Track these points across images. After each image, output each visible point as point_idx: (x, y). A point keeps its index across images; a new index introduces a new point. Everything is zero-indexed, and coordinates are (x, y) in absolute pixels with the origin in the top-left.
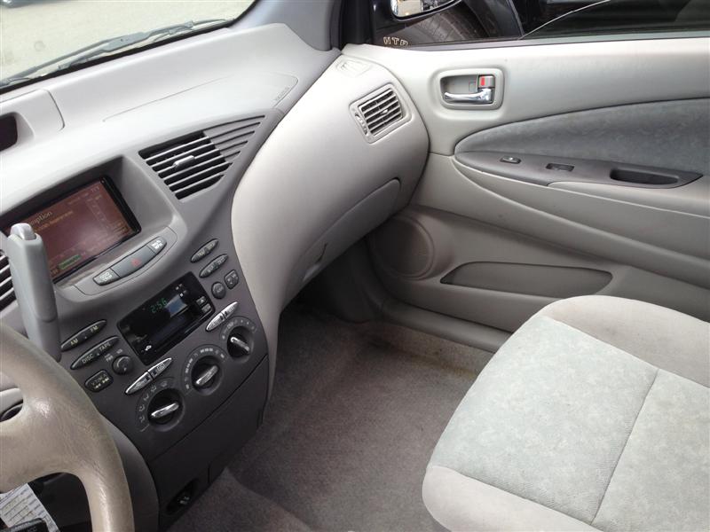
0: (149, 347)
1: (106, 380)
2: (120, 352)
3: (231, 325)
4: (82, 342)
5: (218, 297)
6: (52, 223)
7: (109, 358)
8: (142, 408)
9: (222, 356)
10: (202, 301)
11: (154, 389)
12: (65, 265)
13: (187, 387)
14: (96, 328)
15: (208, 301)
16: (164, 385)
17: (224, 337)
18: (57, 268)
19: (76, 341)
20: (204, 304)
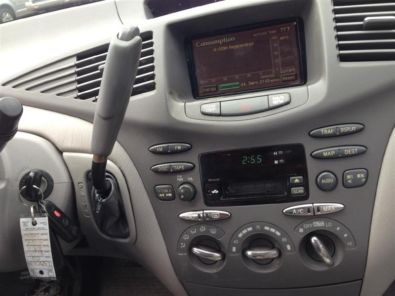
0: (216, 191)
1: (170, 195)
2: (190, 179)
3: (319, 224)
4: (164, 153)
5: (321, 188)
6: (231, 47)
7: (180, 179)
8: (186, 237)
9: (289, 247)
10: (297, 181)
11: (203, 229)
12: (224, 87)
13: (234, 249)
14: (179, 148)
15: (305, 184)
16: (213, 232)
17: (301, 230)
18: (217, 87)
19: (161, 150)
20: (297, 185)
